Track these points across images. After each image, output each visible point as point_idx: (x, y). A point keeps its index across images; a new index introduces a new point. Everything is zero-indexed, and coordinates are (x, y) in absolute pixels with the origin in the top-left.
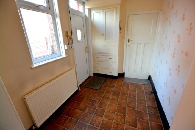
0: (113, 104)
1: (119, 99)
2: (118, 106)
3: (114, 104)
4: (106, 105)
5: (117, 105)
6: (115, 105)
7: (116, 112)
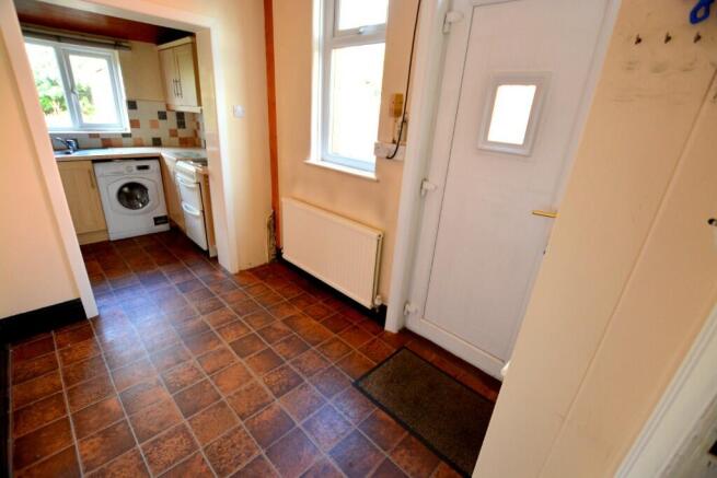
0: (243, 388)
1: (241, 423)
2: (219, 397)
3: (237, 394)
4: (259, 370)
5: (224, 398)
6: (232, 394)
7: (208, 377)
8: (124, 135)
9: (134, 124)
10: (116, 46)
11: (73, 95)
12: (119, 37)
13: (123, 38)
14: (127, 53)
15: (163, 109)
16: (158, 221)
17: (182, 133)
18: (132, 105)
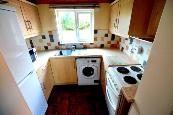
8: (91, 44)
9: (95, 39)
10: (94, 7)
11: (78, 29)
12: (95, 3)
13: (96, 3)
14: (97, 9)
15: (107, 32)
16: (95, 81)
17: (113, 42)
18: (96, 32)
